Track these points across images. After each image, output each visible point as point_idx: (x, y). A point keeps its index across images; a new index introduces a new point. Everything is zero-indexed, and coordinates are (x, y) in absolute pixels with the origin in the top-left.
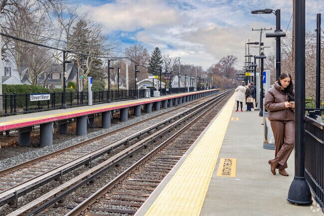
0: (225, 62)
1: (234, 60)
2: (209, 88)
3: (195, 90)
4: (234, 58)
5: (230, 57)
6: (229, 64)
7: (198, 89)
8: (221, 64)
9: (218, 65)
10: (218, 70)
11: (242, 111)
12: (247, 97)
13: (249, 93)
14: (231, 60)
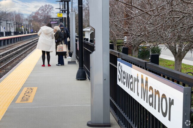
0: (43, 10)
1: (50, 9)
2: (28, 33)
3: (12, 34)
4: (50, 7)
5: (47, 6)
6: (46, 12)
7: (16, 33)
8: (40, 12)
9: (37, 13)
10: (37, 17)
11: (49, 65)
12: (57, 43)
13: (60, 37)
14: (48, 8)
